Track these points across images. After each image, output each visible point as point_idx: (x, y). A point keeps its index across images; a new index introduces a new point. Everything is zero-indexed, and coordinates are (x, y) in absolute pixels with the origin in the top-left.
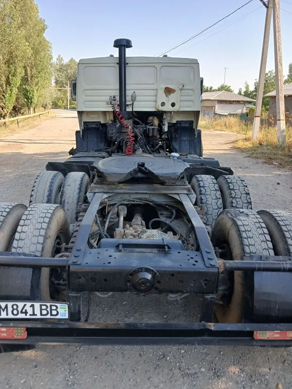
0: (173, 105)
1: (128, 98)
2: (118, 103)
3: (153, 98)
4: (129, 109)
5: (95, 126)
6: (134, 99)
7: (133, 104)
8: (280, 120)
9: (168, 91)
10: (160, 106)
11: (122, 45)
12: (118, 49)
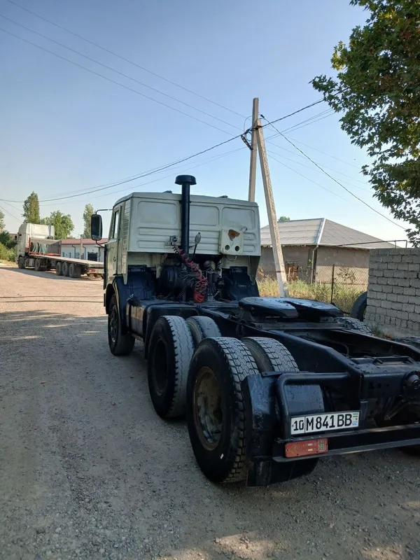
0: (237, 248)
1: (192, 240)
2: (179, 244)
3: (216, 241)
4: (191, 252)
5: (139, 270)
6: (198, 240)
7: (196, 246)
8: (280, 272)
9: (233, 234)
10: (224, 249)
11: (186, 181)
12: (181, 186)
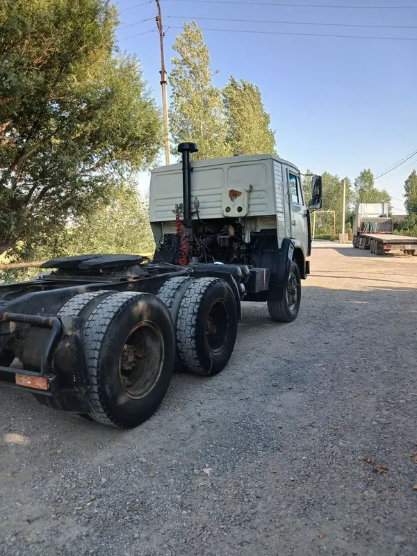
0: (240, 209)
1: (193, 205)
3: (219, 204)
6: (197, 206)
7: (197, 211)
9: (234, 194)
10: (225, 212)
